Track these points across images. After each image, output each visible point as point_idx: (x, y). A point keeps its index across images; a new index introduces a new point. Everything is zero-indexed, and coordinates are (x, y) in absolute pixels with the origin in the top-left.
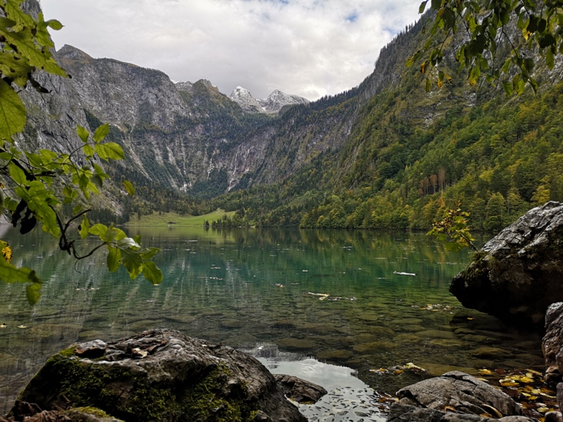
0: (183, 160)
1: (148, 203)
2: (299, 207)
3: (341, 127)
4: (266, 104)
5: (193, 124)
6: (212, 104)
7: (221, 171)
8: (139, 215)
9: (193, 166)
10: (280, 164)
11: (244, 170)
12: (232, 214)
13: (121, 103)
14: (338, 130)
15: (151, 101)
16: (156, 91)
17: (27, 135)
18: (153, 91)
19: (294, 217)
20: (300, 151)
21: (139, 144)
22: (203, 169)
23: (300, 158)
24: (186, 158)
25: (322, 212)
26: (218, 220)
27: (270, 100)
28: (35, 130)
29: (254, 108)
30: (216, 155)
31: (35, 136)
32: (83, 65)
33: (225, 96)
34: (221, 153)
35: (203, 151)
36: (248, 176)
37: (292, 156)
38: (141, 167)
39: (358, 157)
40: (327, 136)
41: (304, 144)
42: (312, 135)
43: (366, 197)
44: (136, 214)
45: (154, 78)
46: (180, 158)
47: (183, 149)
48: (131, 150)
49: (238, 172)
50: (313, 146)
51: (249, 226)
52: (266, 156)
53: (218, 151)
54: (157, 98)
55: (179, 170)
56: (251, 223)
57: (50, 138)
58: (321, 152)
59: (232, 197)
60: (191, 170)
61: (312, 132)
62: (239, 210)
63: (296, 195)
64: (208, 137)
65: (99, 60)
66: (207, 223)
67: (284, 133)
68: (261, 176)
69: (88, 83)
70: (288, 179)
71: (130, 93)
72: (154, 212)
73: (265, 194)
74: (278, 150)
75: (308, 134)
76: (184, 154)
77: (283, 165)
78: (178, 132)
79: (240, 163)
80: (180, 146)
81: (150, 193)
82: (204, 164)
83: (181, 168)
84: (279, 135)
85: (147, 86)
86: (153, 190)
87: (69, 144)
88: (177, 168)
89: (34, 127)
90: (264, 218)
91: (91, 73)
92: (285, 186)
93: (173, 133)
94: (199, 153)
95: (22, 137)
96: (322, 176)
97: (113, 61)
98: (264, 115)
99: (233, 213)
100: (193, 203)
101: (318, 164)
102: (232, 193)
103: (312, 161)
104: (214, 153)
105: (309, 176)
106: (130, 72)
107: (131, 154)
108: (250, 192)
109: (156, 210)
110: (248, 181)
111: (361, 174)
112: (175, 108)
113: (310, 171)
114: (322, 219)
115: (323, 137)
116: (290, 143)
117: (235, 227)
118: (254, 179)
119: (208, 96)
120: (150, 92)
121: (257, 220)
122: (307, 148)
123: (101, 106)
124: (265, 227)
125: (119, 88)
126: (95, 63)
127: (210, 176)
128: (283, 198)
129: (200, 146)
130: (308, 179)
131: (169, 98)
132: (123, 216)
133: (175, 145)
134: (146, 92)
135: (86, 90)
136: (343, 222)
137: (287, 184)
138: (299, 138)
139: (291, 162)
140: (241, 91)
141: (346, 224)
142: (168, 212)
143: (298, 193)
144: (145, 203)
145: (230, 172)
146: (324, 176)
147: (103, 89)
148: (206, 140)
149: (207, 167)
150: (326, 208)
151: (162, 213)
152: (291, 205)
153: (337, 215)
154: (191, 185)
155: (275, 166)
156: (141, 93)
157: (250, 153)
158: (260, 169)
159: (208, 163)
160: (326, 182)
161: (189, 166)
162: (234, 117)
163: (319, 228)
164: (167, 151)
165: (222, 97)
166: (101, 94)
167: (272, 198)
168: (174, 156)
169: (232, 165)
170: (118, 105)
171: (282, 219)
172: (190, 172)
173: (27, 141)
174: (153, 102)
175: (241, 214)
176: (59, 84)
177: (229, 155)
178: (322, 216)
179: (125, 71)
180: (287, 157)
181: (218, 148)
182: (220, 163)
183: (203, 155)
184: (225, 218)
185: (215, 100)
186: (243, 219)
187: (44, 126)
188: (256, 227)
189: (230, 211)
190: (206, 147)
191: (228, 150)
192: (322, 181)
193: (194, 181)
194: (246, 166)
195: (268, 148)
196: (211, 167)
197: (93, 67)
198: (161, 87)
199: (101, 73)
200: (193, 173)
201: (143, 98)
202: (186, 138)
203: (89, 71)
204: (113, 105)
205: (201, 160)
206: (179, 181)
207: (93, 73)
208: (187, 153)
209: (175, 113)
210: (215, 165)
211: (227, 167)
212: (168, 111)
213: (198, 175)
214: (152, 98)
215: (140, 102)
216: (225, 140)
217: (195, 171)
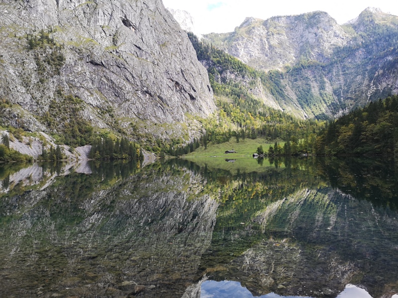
0: (341, 88)
5: (353, 50)
7: (383, 91)
9: (352, 92)
13: (284, 49)
15: (310, 40)
16: (315, 30)
18: (313, 31)
21: (296, 80)
22: (363, 93)
24: (345, 85)
30: (378, 76)
32: (254, 27)
34: (384, 72)
35: (364, 74)
38: (295, 100)
46: (337, 87)
47: (341, 77)
48: (287, 87)
53: (381, 71)
54: (316, 36)
55: (336, 98)
60: (349, 96)
64: (370, 59)
65: (267, 20)
69: (258, 40)
71: (293, 39)
76: (342, 81)
78: (336, 62)
80: (338, 75)
82: (364, 88)
83: (339, 96)
85: (307, 27)
88: (334, 97)
93: (332, 64)
94: (359, 78)
104: (376, 74)
106: (293, 21)
112: (334, 41)
119: (373, 21)
120: (309, 33)
123: (267, 56)
125: (282, 38)
126: (265, 22)
127: (370, 99)
129: (360, 70)
131: (328, 32)
133: (332, 74)
134: (306, 33)
135: (255, 45)
147: (269, 42)
148: (368, 63)
149: (367, 91)
154: (347, 111)
156: (302, 36)
159: (369, 86)
161: (347, 92)
164: (324, 82)
166: (267, 47)
168: (331, 85)
170: (281, 52)
172: (348, 98)
174: (312, 41)
179: (289, 22)
181: (382, 68)
182: (384, 83)
183: (363, 79)
185: (382, 22)
190: (367, 70)
191: (392, 68)
193: (352, 107)
196: (373, 89)
197: (262, 27)
198: (320, 25)
199: (268, 29)
200: (351, 99)
201: (304, 40)
202: (344, 66)
203: (258, 30)
204: (276, 53)
205: (361, 84)
206: (334, 108)
207: (262, 31)
208: (345, 81)
209: (334, 45)
210: (377, 87)
211: (392, 86)
212: (327, 45)
213: (356, 99)
214: (311, 38)
215: (301, 44)
216: (390, 58)
217: (353, 96)
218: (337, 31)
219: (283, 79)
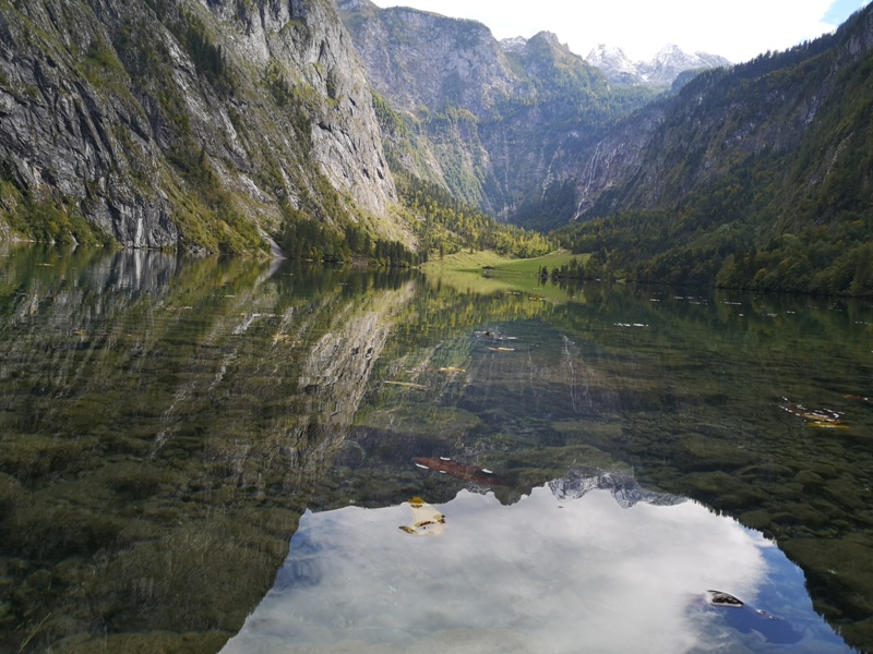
0: (504, 168)
1: (454, 235)
2: (708, 251)
3: (793, 109)
4: (649, 69)
5: (524, 106)
6: (556, 72)
7: (565, 185)
8: (442, 254)
9: (521, 178)
10: (669, 175)
11: (604, 185)
12: (584, 259)
13: (417, 76)
14: (789, 114)
15: (461, 71)
16: (468, 54)
17: (299, 129)
18: (465, 56)
19: (698, 268)
20: (709, 153)
21: (439, 141)
22: (536, 182)
23: (707, 164)
24: (510, 164)
25: (764, 263)
26: (562, 268)
27: (658, 62)
28: (308, 123)
29: (626, 78)
30: (558, 159)
31: (309, 131)
32: (365, 20)
33: (579, 57)
34: (566, 155)
35: (538, 151)
36: (611, 194)
37: (695, 161)
38: (441, 178)
39: (837, 165)
40: (765, 125)
41: (717, 140)
42: (736, 123)
43: (853, 239)
44: (437, 251)
45: (468, 33)
46: (500, 164)
47: (506, 149)
48: (428, 151)
49: (595, 188)
50: (736, 143)
51: (613, 280)
52: (645, 161)
53: (562, 153)
54: (471, 65)
55: (498, 184)
56: (618, 273)
57: (326, 133)
58: (750, 154)
59: (584, 229)
60: (517, 184)
61: (734, 119)
62: (597, 253)
63: (700, 229)
64: (548, 128)
65: (388, 10)
66: (545, 271)
67: (682, 120)
68: (634, 194)
69: (372, 47)
70: (686, 201)
71: (431, 60)
72: (463, 250)
73: (642, 227)
74: (668, 151)
75: (728, 122)
76: (506, 157)
77: (676, 176)
79: (599, 172)
80: (502, 145)
81: (457, 219)
82: (538, 174)
83: (502, 180)
84: (672, 125)
85: (457, 47)
86: (462, 214)
87: (350, 144)
88: (495, 180)
89: (308, 117)
90: (641, 268)
91: (376, 30)
92: (680, 213)
93: (492, 124)
94: (531, 156)
95: (293, 134)
96: (752, 197)
97: (408, 10)
98: (643, 89)
99: (587, 257)
100: (522, 237)
101: (744, 175)
102: (584, 225)
103: (731, 171)
104: (556, 156)
105: (726, 197)
106: (432, 26)
107: (428, 158)
108: (617, 223)
109: (465, 246)
110: (610, 203)
111: (843, 196)
112: (497, 82)
113: (729, 187)
114: (763, 275)
115: (757, 127)
116: (691, 137)
117: (590, 279)
118: (620, 200)
119: (550, 60)
120: (460, 57)
121: (629, 270)
122: (723, 146)
123: (388, 82)
124: (643, 282)
125: (414, 53)
126: (383, 14)
127: (546, 194)
128: (675, 235)
129: (533, 144)
130: (724, 203)
131: (489, 65)
132: (420, 254)
133: (493, 142)
134: (454, 57)
135: (369, 57)
136: (806, 283)
137: (683, 210)
138: (710, 128)
139: (692, 172)
140: (605, 48)
141: (811, 286)
142: (482, 250)
143: (705, 227)
144: (450, 235)
145: (579, 188)
146: (756, 197)
147: (392, 56)
148: (544, 134)
149: (541, 180)
150: (772, 255)
151: (474, 251)
152: (692, 247)
153: (793, 269)
154: (515, 208)
155: (661, 177)
156: (447, 60)
157: (618, 156)
158: (632, 182)
159: (544, 173)
160: (758, 209)
161: (515, 177)
162: (593, 93)
163: (756, 290)
164: (480, 154)
165: (574, 60)
166: (388, 64)
167: (655, 234)
168: (491, 160)
169: (583, 175)
170: (412, 80)
171: (676, 270)
172: (514, 188)
173: (299, 138)
174: (463, 73)
175: (601, 258)
176: (339, 52)
177: (580, 159)
178: (763, 270)
179: (424, 26)
180: (684, 162)
181: (563, 147)
182: (565, 173)
183: (537, 159)
184: (574, 263)
185: (562, 66)
186: (605, 267)
187: (320, 117)
188: (628, 281)
189: (581, 252)
190: (542, 146)
191: (578, 151)
192: (752, 206)
193: (521, 202)
194: (607, 177)
195: (650, 147)
196: (550, 179)
197: (379, 21)
198: (478, 48)
199: (390, 29)
200: (521, 190)
201: (449, 67)
202: (511, 132)
203: (374, 28)
204: (405, 81)
205: (534, 166)
206: (497, 201)
207: (380, 31)
208: (511, 156)
209: (496, 89)
210: (555, 176)
211: (575, 180)
212: (486, 87)
213: (527, 192)
214: (463, 67)
215: (444, 74)
216: (575, 134)
217: (522, 185)
218: (502, 67)
219: (418, 134)
